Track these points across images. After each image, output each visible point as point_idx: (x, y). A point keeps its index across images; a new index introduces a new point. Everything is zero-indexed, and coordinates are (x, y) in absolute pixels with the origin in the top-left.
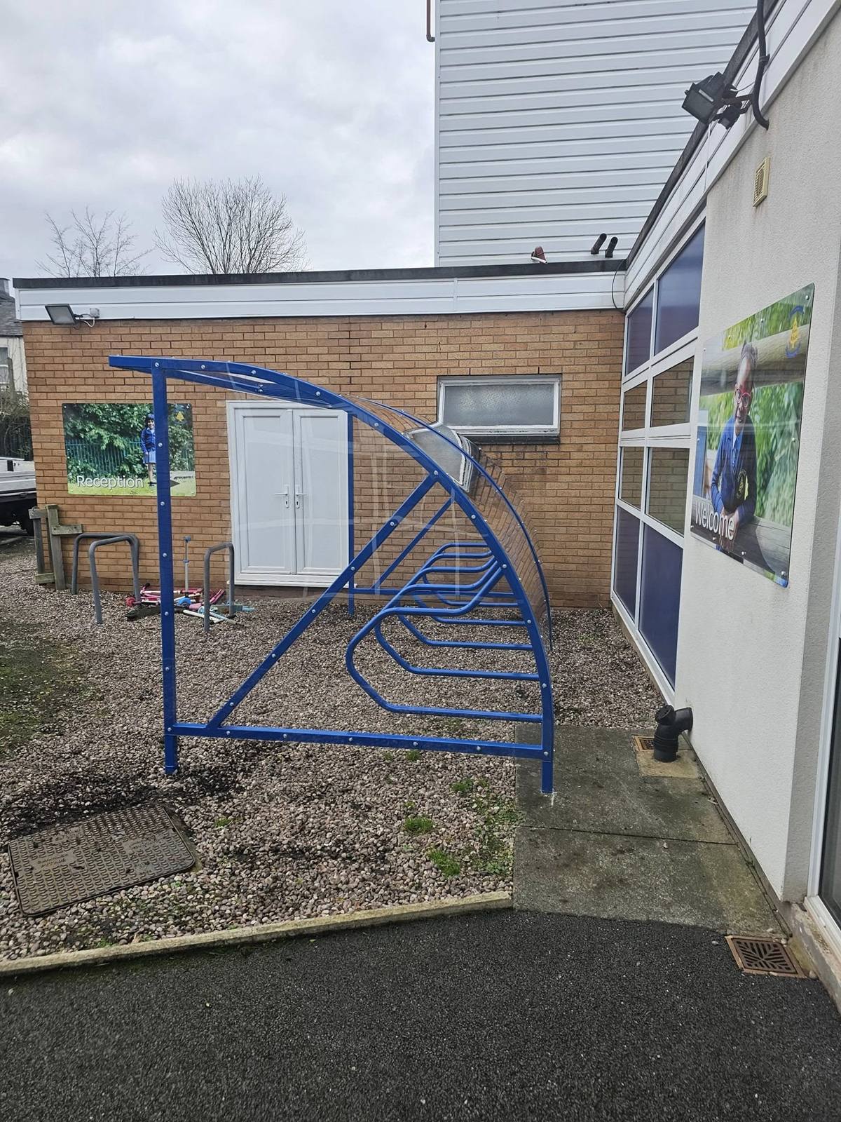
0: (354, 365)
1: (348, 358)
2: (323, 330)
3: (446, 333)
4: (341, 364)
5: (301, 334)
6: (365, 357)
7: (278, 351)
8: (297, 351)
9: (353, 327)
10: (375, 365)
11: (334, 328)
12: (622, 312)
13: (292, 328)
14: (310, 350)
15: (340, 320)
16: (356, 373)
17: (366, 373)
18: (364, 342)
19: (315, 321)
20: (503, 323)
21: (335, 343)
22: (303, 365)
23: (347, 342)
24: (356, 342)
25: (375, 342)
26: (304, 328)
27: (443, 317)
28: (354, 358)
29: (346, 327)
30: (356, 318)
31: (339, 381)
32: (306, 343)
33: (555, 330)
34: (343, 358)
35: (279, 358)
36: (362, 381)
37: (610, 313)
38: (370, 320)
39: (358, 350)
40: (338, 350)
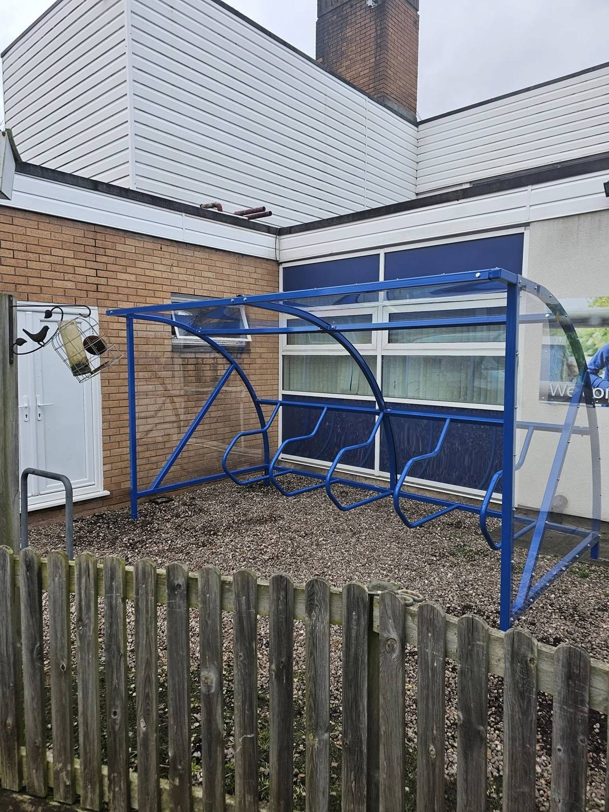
0: (100, 273)
1: (94, 265)
2: (69, 233)
3: (176, 257)
4: (87, 270)
5: (45, 232)
6: (110, 267)
7: (16, 246)
8: (39, 250)
9: (99, 236)
10: (120, 276)
11: (80, 233)
12: (279, 263)
13: (34, 224)
14: (54, 252)
15: (85, 227)
16: (103, 281)
17: (111, 282)
18: (109, 252)
19: (59, 222)
20: (215, 257)
21: (82, 248)
22: (47, 266)
23: (93, 250)
24: (102, 251)
25: (119, 254)
26: (48, 227)
27: (174, 243)
28: (101, 266)
29: (91, 235)
30: (101, 228)
31: (85, 287)
32: (50, 243)
33: (245, 268)
34: (89, 264)
35: (19, 255)
36: (108, 289)
37: (272, 262)
38: (114, 232)
39: (104, 259)
40: (84, 256)
